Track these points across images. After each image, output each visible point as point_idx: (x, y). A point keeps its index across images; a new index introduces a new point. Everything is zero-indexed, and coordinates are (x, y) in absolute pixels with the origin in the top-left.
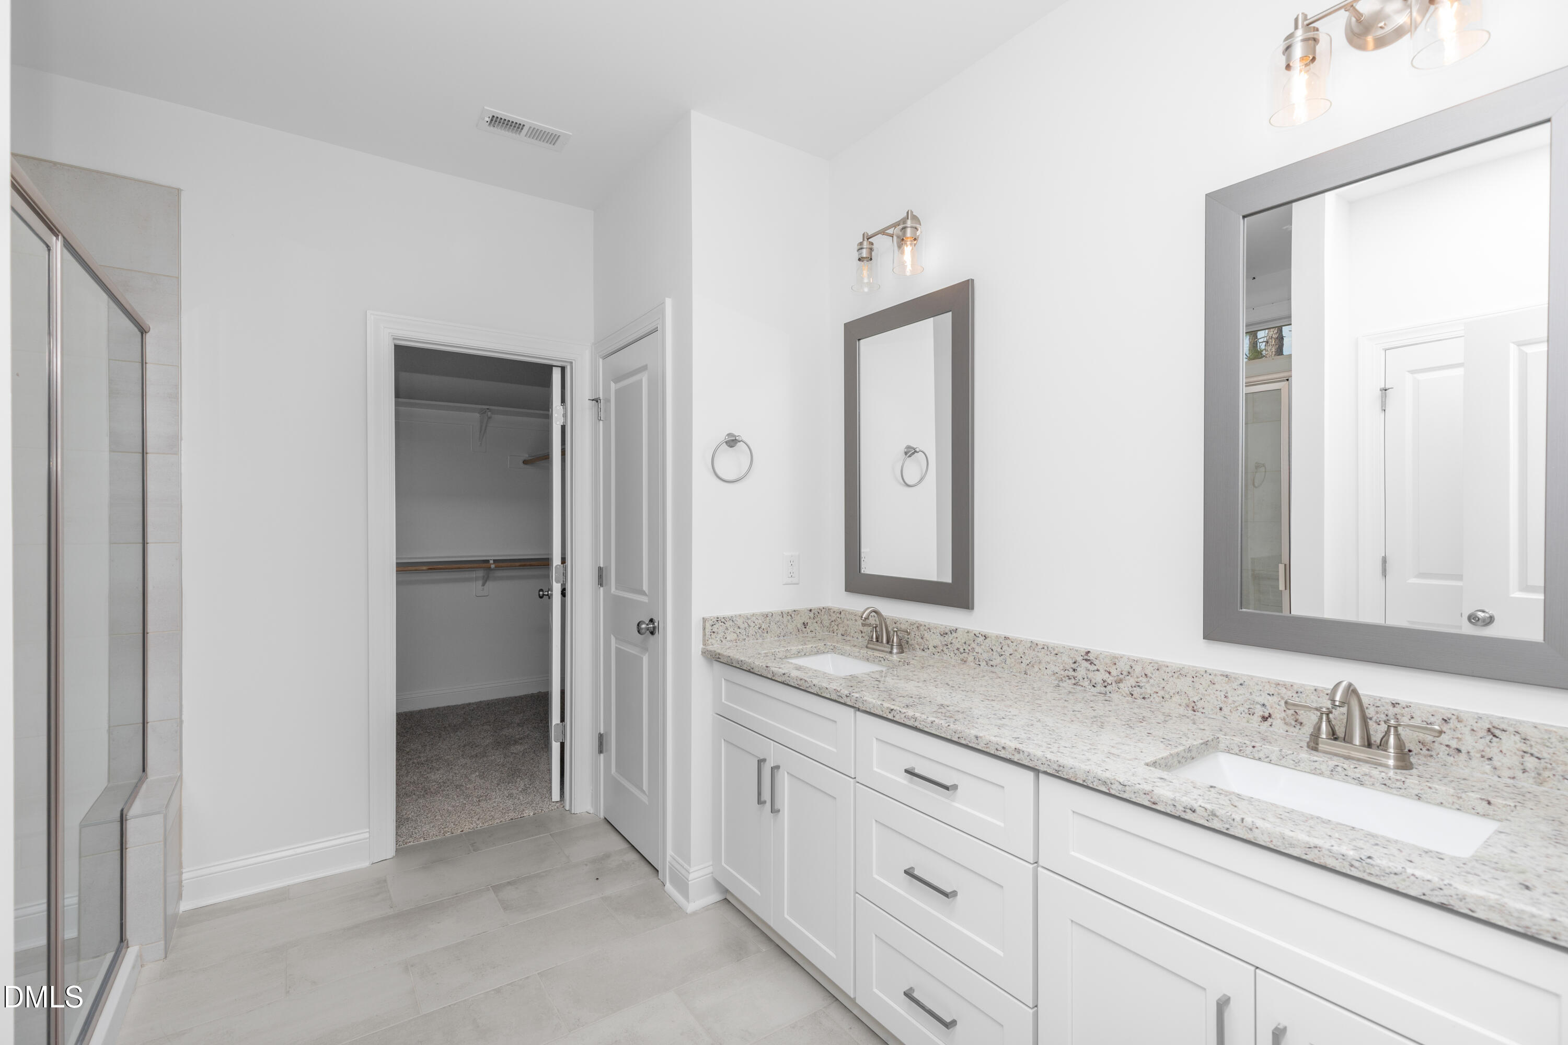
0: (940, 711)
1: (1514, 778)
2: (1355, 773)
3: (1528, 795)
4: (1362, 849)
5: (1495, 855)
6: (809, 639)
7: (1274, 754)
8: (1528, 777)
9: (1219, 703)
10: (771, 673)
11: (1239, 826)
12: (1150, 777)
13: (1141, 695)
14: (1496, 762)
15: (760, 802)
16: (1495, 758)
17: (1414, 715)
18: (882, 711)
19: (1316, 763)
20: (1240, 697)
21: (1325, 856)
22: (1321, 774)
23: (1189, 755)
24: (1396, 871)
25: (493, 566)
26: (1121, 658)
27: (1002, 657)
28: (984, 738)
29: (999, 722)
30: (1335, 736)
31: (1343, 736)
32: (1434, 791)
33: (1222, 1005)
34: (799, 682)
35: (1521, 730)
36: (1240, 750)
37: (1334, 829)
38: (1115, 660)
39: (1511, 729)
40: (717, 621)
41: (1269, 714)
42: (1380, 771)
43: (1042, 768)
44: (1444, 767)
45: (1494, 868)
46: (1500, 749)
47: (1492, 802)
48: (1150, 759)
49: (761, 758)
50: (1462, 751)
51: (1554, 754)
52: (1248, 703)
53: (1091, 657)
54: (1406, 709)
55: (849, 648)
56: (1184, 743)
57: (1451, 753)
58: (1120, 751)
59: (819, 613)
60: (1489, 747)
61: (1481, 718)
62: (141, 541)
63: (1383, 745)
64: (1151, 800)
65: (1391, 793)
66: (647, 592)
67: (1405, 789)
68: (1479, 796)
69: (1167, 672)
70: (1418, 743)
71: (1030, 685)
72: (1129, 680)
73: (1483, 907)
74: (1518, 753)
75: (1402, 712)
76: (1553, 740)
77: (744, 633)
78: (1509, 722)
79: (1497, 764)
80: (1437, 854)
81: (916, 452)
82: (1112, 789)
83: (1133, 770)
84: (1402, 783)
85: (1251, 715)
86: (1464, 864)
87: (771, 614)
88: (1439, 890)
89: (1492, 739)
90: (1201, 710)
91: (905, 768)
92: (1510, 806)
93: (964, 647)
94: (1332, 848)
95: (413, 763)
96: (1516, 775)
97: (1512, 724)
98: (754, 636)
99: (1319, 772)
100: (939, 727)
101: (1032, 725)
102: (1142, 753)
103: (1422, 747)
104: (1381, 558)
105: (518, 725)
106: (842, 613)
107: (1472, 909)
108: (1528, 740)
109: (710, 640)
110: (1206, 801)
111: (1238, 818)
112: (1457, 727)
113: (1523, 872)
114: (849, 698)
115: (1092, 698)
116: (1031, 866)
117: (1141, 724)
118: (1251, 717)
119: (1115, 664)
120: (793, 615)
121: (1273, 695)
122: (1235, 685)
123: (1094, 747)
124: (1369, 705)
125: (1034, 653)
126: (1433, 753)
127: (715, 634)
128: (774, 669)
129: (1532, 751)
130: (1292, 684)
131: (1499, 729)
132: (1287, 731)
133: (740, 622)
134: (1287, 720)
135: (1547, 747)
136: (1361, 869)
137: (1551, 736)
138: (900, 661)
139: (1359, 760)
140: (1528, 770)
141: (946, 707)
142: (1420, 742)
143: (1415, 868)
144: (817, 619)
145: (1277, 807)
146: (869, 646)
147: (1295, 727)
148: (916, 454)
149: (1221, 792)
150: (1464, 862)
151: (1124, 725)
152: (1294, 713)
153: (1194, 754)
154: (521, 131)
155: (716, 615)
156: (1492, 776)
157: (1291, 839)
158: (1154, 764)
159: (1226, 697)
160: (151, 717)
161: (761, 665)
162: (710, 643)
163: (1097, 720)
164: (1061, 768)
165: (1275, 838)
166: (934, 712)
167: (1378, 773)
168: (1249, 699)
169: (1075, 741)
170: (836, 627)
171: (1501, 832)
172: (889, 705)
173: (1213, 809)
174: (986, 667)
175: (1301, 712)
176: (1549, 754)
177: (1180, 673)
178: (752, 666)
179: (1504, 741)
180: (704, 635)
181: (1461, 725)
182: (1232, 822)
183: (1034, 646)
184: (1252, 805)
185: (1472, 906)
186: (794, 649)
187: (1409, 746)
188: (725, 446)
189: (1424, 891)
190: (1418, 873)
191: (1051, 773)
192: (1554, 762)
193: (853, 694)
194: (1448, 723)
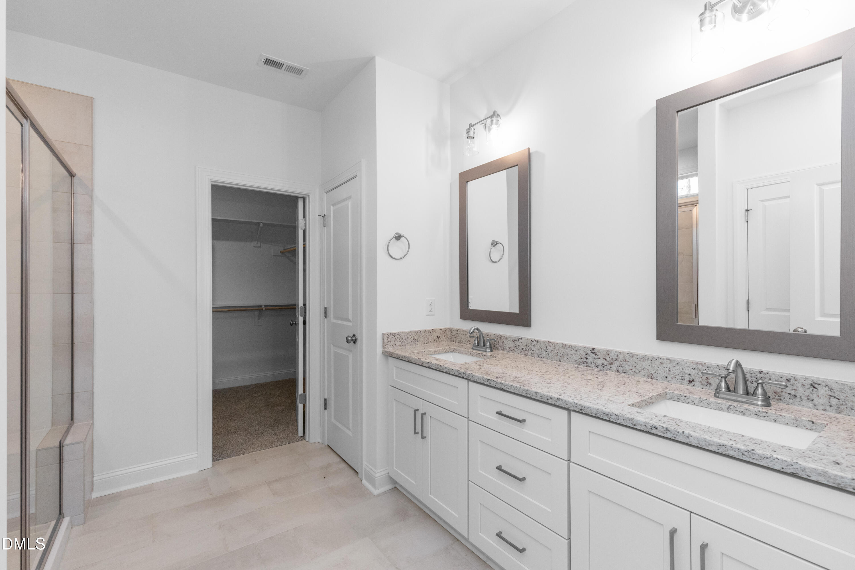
0: (515, 380)
1: (825, 410)
2: (741, 409)
3: (834, 419)
4: (748, 445)
5: (819, 448)
6: (440, 345)
7: (696, 400)
8: (833, 409)
9: (666, 374)
10: (421, 362)
11: (681, 436)
12: (631, 412)
13: (623, 371)
14: (815, 402)
15: (415, 433)
16: (815, 400)
17: (771, 378)
18: (484, 381)
19: (719, 404)
20: (677, 371)
21: (729, 450)
22: (722, 410)
23: (651, 401)
24: (767, 456)
25: (264, 309)
26: (612, 351)
27: (547, 352)
28: (540, 393)
29: (548, 385)
30: (729, 390)
31: (733, 390)
32: (783, 417)
33: (673, 533)
34: (437, 367)
35: (829, 384)
36: (678, 399)
37: (733, 436)
38: (608, 353)
39: (824, 384)
40: (391, 335)
41: (693, 379)
42: (754, 408)
43: (572, 408)
44: (788, 405)
45: (819, 454)
46: (818, 394)
47: (814, 422)
48: (631, 403)
49: (416, 409)
50: (797, 396)
51: (846, 396)
52: (681, 374)
53: (596, 351)
54: (767, 375)
55: (463, 349)
56: (648, 394)
57: (791, 398)
58: (614, 399)
59: (445, 331)
60: (812, 394)
61: (807, 378)
62: (70, 292)
63: (754, 394)
64: (633, 423)
65: (760, 419)
66: (351, 320)
67: (768, 417)
68: (808, 419)
69: (637, 358)
70: (774, 393)
71: (562, 367)
72: (617, 363)
73: (815, 474)
74: (827, 396)
75: (765, 377)
76: (846, 389)
77: (405, 342)
78: (822, 380)
79: (816, 403)
80: (789, 448)
81: (497, 243)
82: (611, 418)
83: (622, 408)
84: (766, 414)
85: (683, 380)
86: (803, 452)
87: (420, 332)
88: (791, 466)
89: (813, 389)
90: (656, 378)
91: (497, 411)
92: (824, 424)
93: (526, 348)
94: (733, 445)
95: (221, 417)
96: (826, 409)
97: (824, 381)
98: (410, 344)
99: (721, 409)
100: (515, 388)
101: (566, 386)
102: (626, 400)
103: (775, 395)
104: (746, 301)
105: (279, 396)
106: (458, 331)
107: (809, 475)
108: (833, 389)
109: (387, 346)
110: (663, 423)
111: (681, 431)
112: (794, 384)
113: (835, 456)
114: (465, 375)
115: (597, 373)
116: (566, 462)
117: (624, 386)
118: (683, 381)
119: (609, 355)
120: (431, 332)
121: (695, 369)
122: (674, 364)
123: (600, 397)
124: (747, 373)
125: (564, 350)
126: (782, 398)
127: (390, 342)
128: (422, 360)
129: (835, 395)
130: (705, 363)
131: (817, 384)
132: (702, 388)
133: (403, 336)
134: (703, 382)
135: (843, 393)
136: (748, 456)
137: (845, 387)
138: (491, 356)
139: (742, 402)
140: (833, 405)
141: (518, 378)
142: (774, 392)
143: (778, 454)
144: (445, 334)
145: (701, 425)
146: (474, 348)
147: (707, 386)
148: (497, 245)
149: (670, 418)
150: (803, 451)
151: (615, 386)
152: (706, 378)
153: (653, 400)
154: (282, 68)
155: (390, 332)
156: (814, 409)
157: (710, 441)
158: (633, 405)
159: (669, 371)
160: (75, 390)
161: (415, 358)
162: (387, 347)
163: (600, 384)
164: (583, 408)
165: (701, 441)
166: (512, 380)
167: (753, 408)
168: (682, 372)
169: (590, 394)
170: (455, 339)
171: (821, 437)
172: (487, 377)
173: (667, 427)
174: (538, 358)
175: (710, 377)
176: (844, 396)
177: (644, 358)
178: (410, 359)
179: (819, 390)
180: (384, 342)
181: (797, 382)
182: (677, 434)
183: (564, 346)
184: (688, 425)
185: (809, 474)
186: (433, 349)
187: (769, 394)
188: (394, 239)
189: (783, 467)
190: (779, 457)
191: (578, 411)
192: (847, 401)
193: (467, 372)
194: (790, 381)
